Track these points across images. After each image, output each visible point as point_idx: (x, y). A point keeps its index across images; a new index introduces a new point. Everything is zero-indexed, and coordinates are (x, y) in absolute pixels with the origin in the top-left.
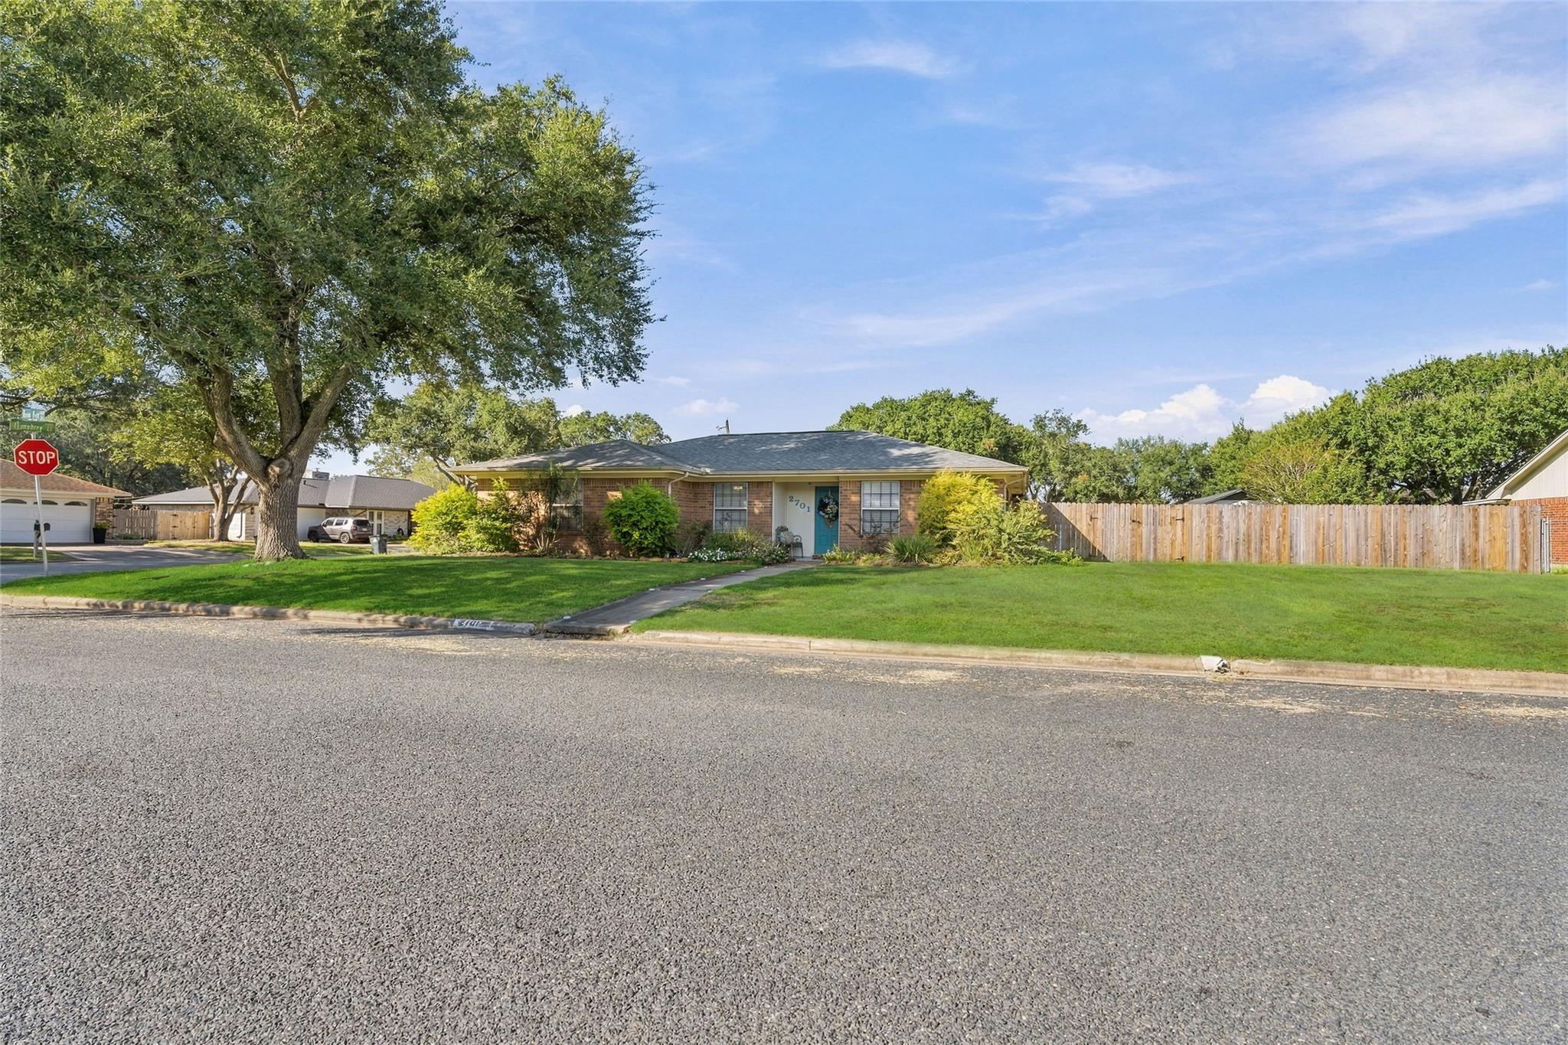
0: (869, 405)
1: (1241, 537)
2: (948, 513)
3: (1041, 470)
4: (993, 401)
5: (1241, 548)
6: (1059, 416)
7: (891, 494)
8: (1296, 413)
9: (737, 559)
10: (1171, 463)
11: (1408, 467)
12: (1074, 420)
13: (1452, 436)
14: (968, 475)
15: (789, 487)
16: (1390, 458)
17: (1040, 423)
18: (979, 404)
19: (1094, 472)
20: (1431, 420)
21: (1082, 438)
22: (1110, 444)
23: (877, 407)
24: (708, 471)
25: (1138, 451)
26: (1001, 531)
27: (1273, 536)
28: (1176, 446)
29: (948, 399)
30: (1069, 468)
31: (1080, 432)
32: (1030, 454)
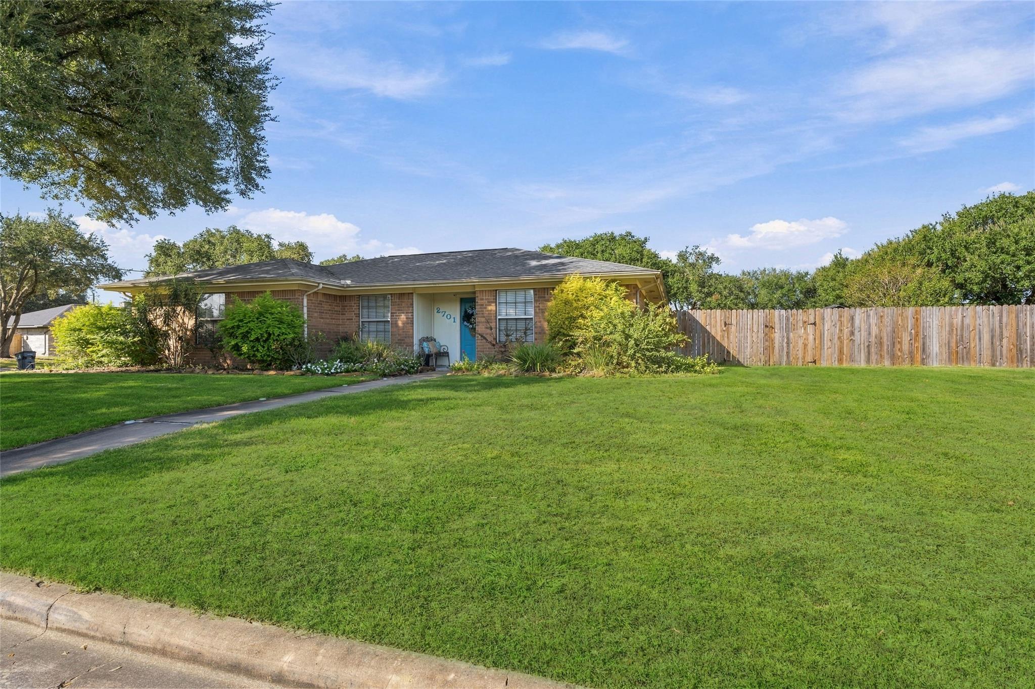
0: (553, 245)
1: (873, 339)
2: (575, 319)
3: (683, 292)
4: (646, 240)
5: (873, 350)
6: (697, 251)
7: (525, 302)
8: (885, 243)
9: (355, 371)
10: (782, 287)
11: (984, 281)
12: (709, 254)
13: (1022, 255)
14: (598, 280)
15: (433, 299)
16: (967, 275)
17: (682, 256)
18: (635, 242)
19: (725, 293)
20: (1005, 242)
21: (716, 269)
22: (736, 272)
23: (558, 246)
24: (349, 282)
25: (757, 279)
26: (627, 337)
27: (906, 338)
28: (787, 275)
29: (612, 239)
30: (706, 290)
31: (714, 263)
32: (675, 280)
